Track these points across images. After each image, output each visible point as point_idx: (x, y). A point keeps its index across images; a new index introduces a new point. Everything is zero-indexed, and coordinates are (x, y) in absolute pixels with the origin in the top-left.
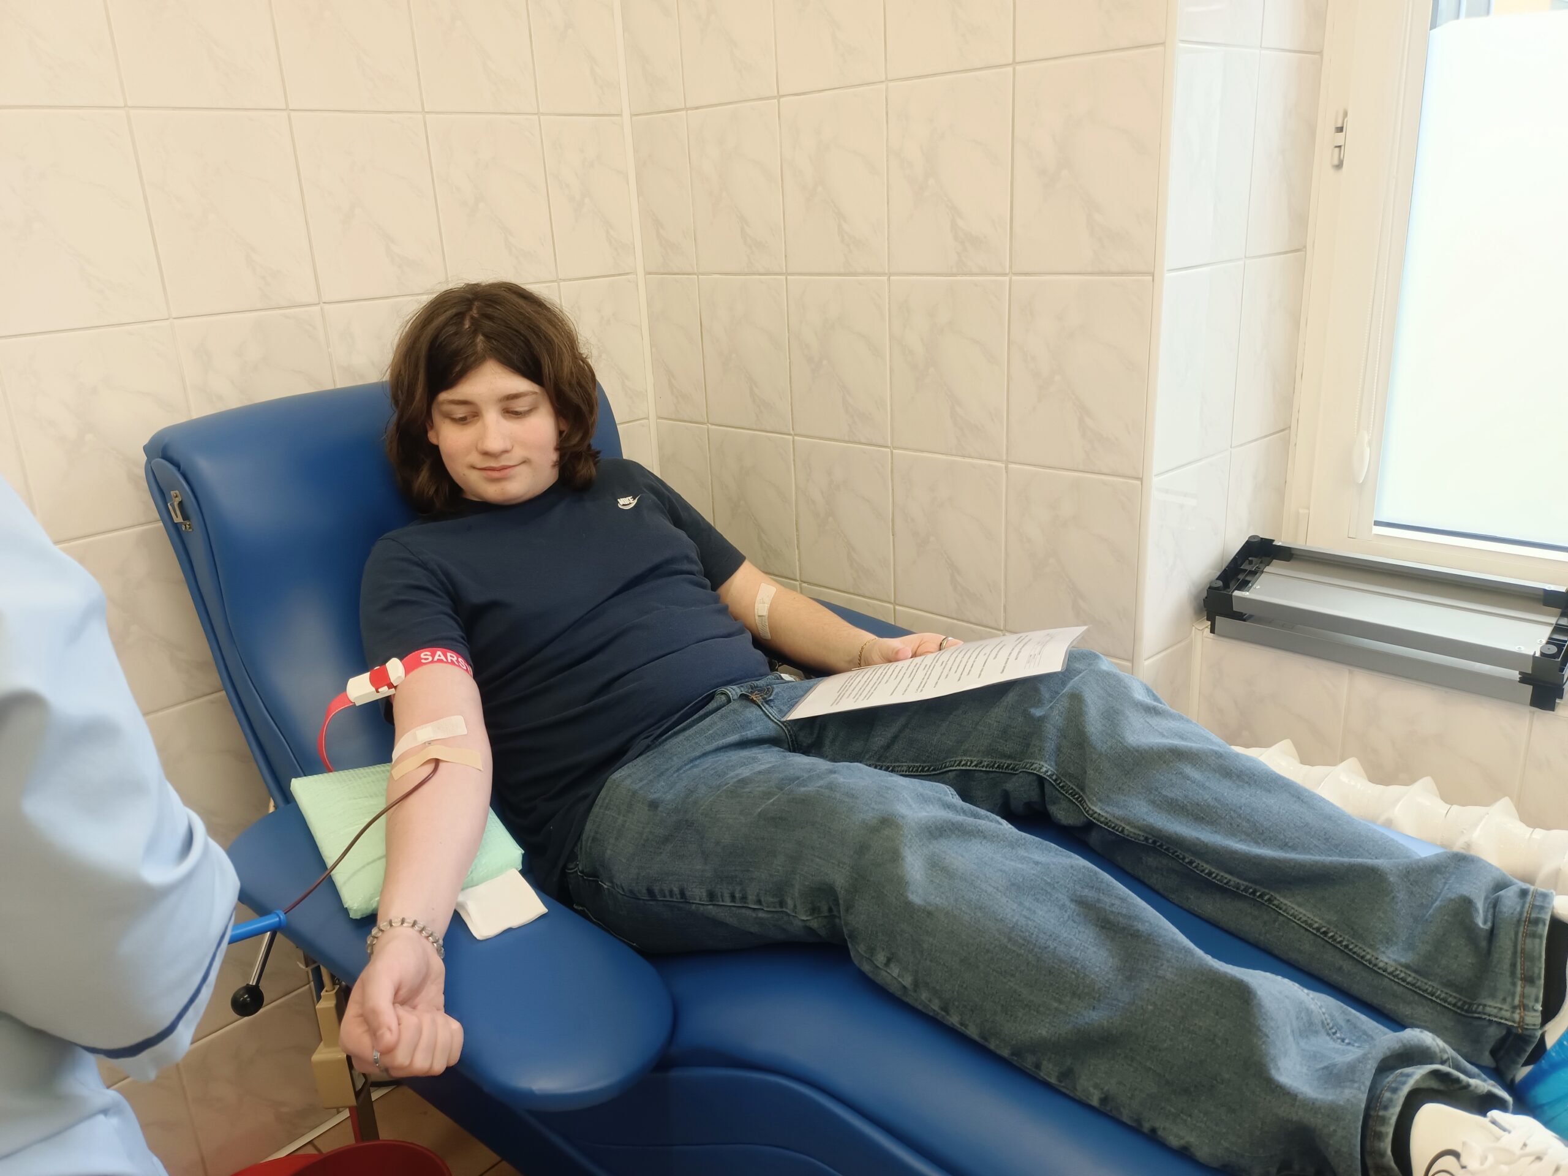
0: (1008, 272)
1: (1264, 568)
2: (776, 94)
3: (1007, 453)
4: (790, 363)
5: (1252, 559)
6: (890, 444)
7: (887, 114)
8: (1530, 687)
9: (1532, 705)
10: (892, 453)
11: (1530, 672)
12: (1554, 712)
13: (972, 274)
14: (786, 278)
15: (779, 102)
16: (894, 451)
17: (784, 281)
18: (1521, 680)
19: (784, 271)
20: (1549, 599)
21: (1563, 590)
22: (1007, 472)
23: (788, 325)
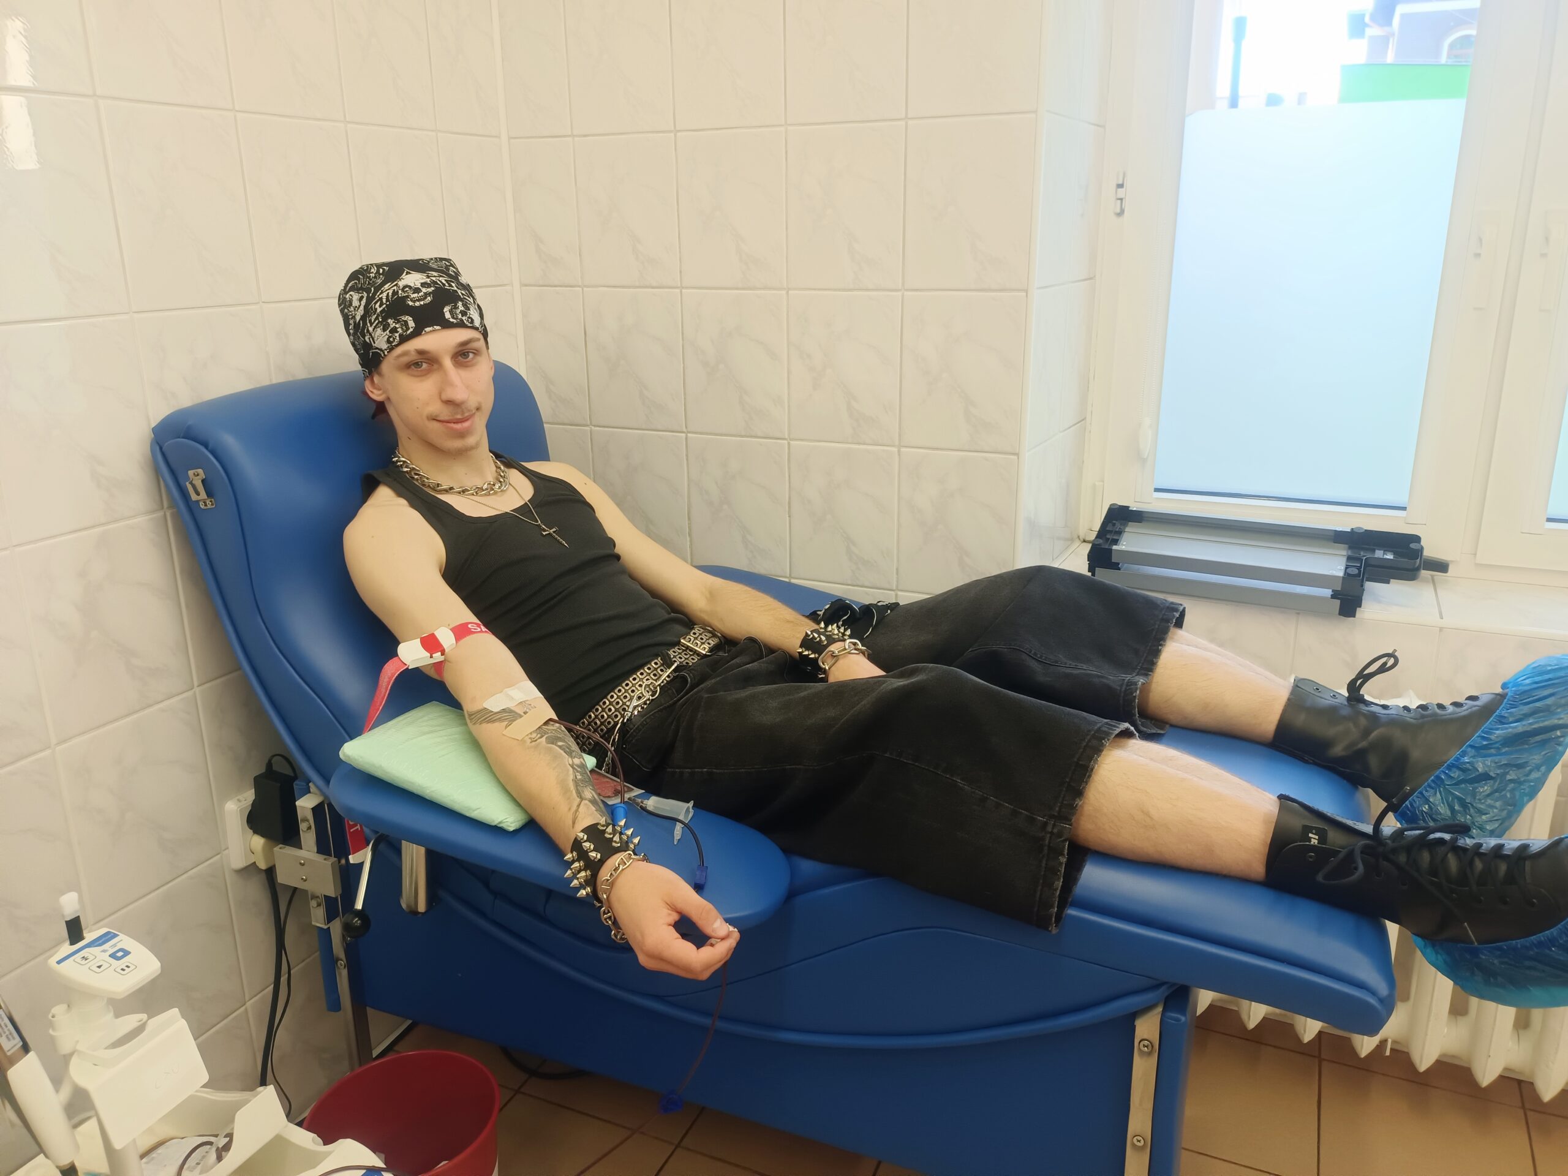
0: (900, 288)
1: (1125, 529)
2: (673, 129)
3: (900, 439)
4: (684, 367)
5: (1114, 522)
6: (787, 437)
7: (786, 152)
8: (1339, 601)
9: (1340, 614)
10: (789, 444)
11: (1340, 589)
12: (1354, 617)
13: (867, 290)
14: (681, 292)
15: (675, 136)
16: (791, 442)
17: (679, 294)
18: (1333, 597)
19: (679, 285)
20: (1338, 538)
21: (1349, 530)
22: (899, 455)
23: (683, 334)
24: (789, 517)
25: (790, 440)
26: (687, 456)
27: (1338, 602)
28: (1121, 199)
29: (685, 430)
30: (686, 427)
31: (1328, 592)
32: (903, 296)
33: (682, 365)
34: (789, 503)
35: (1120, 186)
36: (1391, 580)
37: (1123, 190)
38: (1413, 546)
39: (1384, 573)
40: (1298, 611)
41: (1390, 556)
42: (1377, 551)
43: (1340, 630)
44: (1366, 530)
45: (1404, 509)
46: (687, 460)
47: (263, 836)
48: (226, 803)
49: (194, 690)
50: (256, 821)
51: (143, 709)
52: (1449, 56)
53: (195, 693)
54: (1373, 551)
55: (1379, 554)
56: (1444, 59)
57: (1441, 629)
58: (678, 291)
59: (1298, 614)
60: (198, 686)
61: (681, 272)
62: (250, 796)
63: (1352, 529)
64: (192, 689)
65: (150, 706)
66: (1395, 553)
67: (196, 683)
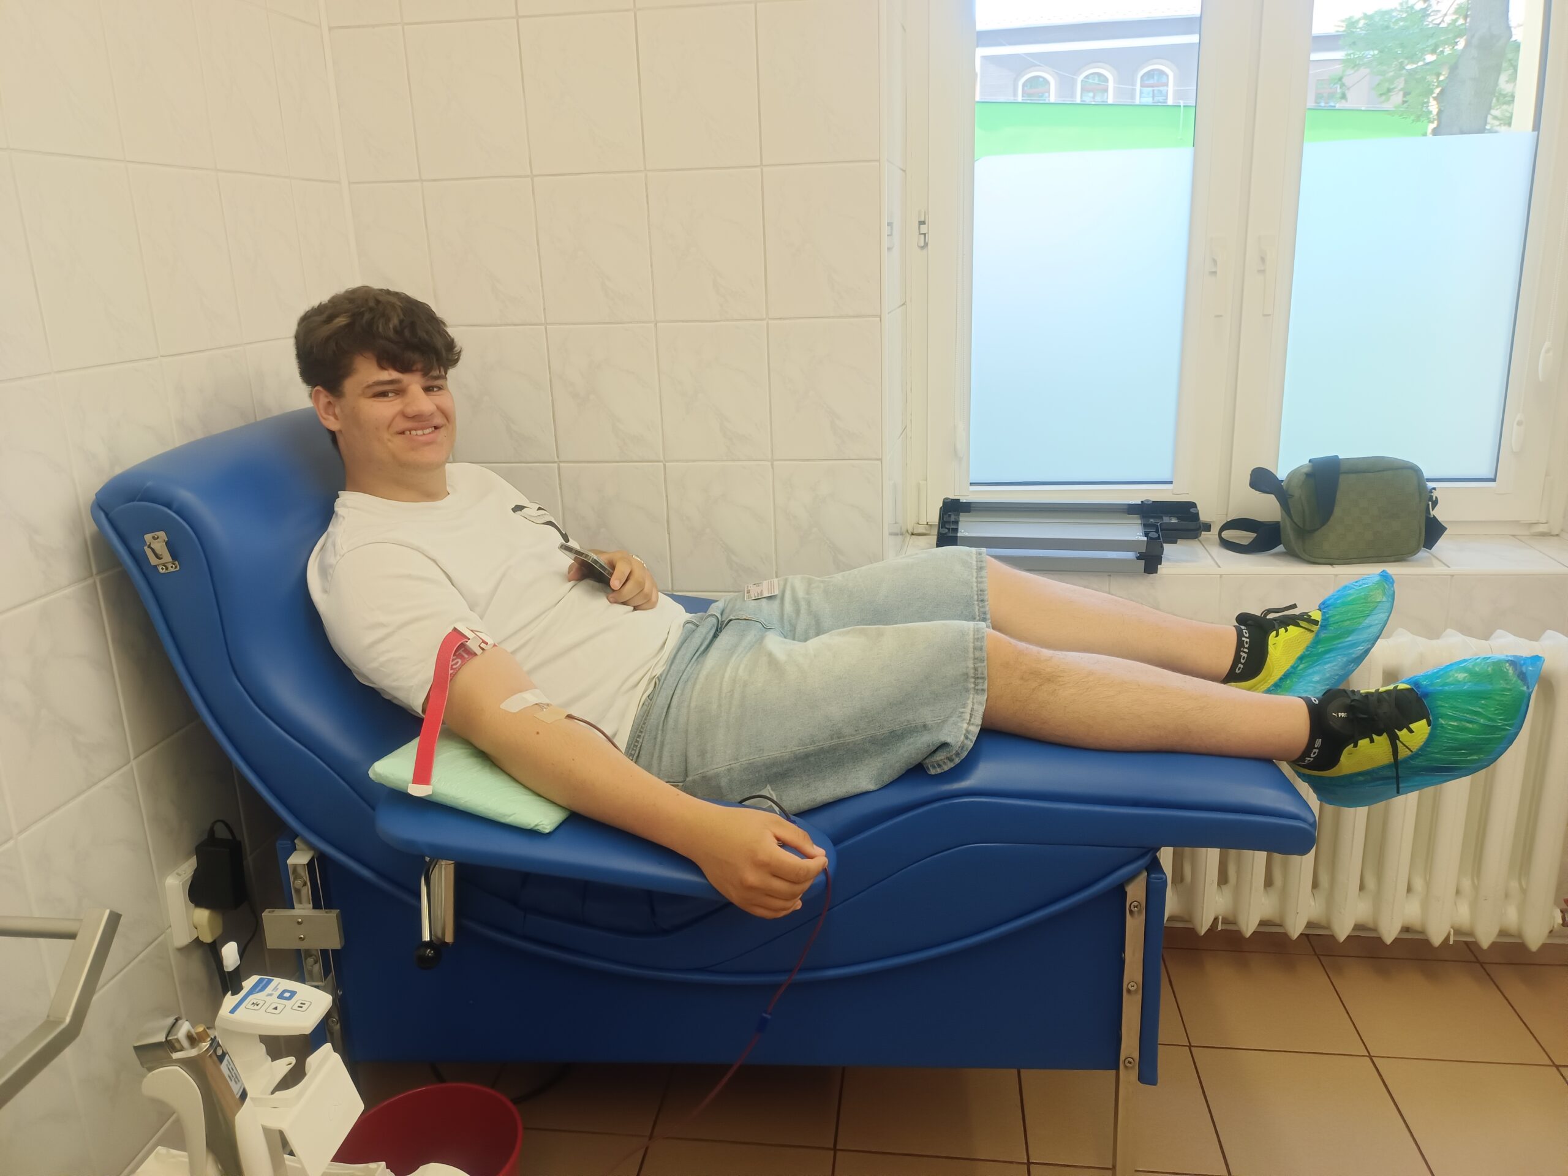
0: (765, 317)
1: (959, 518)
2: (529, 173)
3: (772, 454)
4: (552, 400)
5: (950, 513)
6: (662, 459)
7: (647, 196)
8: (1144, 561)
9: (1145, 572)
10: (665, 465)
11: (1144, 551)
12: (1157, 573)
13: (733, 320)
14: (546, 328)
15: (532, 181)
16: (667, 464)
17: (544, 330)
18: (1138, 558)
19: (543, 322)
20: (1132, 510)
21: (1140, 503)
22: (773, 468)
23: (550, 367)
24: (669, 534)
25: (666, 462)
26: (560, 484)
27: (1142, 562)
28: (925, 234)
29: (556, 460)
30: (558, 457)
31: (1131, 555)
32: (768, 324)
33: (550, 398)
34: (668, 522)
35: (922, 223)
36: (1179, 540)
37: (926, 226)
38: (1192, 510)
39: (1173, 535)
40: (1109, 574)
41: (1174, 520)
42: (1164, 518)
43: (1143, 586)
44: (1153, 502)
45: (1171, 482)
46: (561, 489)
47: (207, 907)
48: (166, 879)
49: (130, 764)
50: (198, 894)
51: (89, 787)
52: (1023, 96)
53: (132, 768)
54: (1161, 518)
55: (1166, 520)
56: (1020, 99)
57: (1221, 576)
58: (543, 327)
59: (1110, 576)
60: (134, 759)
61: (544, 309)
62: (188, 867)
63: (1142, 502)
64: (129, 762)
65: (95, 784)
66: (1178, 518)
67: (132, 757)
